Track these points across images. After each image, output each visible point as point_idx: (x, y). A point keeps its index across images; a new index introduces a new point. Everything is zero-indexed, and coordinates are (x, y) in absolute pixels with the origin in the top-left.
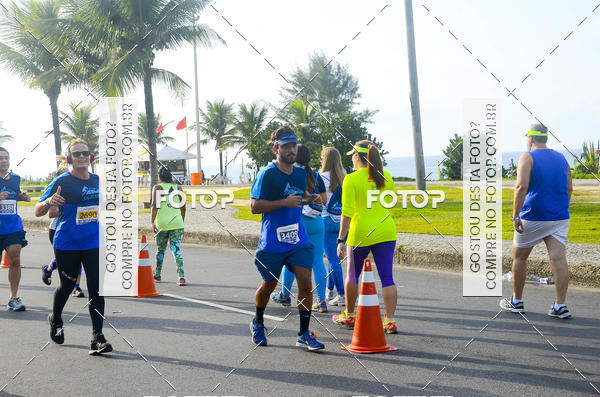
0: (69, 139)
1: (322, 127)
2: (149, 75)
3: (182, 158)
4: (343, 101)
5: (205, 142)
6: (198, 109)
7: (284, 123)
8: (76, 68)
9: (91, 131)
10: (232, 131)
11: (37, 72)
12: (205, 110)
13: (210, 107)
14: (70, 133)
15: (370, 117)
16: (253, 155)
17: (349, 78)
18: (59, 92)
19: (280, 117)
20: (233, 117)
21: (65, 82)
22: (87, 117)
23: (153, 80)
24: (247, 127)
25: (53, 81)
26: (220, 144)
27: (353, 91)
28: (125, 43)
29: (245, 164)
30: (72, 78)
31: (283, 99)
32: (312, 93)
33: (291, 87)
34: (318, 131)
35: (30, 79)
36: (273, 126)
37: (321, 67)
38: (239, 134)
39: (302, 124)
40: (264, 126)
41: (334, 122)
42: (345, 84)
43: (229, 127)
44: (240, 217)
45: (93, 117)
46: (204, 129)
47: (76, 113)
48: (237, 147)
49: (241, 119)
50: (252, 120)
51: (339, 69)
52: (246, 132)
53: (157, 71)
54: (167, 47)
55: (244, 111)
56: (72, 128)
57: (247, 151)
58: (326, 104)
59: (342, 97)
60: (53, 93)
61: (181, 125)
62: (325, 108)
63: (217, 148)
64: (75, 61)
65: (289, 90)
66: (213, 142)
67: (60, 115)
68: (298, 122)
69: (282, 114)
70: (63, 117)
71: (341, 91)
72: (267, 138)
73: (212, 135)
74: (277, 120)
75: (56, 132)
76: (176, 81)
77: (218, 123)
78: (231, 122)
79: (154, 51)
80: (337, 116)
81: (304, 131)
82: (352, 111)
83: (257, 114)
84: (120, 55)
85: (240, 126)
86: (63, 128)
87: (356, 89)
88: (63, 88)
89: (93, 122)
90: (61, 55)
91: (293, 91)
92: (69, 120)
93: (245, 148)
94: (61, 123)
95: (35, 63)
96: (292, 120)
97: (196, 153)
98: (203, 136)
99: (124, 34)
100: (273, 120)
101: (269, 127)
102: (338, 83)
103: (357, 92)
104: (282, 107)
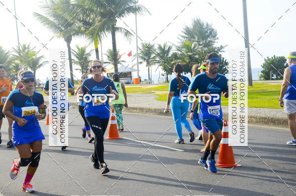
0: (75, 62)
1: (199, 55)
2: (114, 30)
3: (130, 71)
4: (209, 41)
5: (141, 63)
6: (137, 46)
7: (180, 53)
8: (79, 28)
9: (86, 58)
10: (154, 57)
11: (61, 31)
12: (141, 47)
13: (143, 46)
14: (76, 60)
15: (223, 49)
16: (165, 69)
17: (213, 30)
18: (71, 40)
20: (155, 50)
21: (74, 34)
22: (84, 52)
23: (116, 33)
24: (161, 55)
25: (69, 34)
26: (148, 64)
28: (103, 15)
29: (161, 74)
30: (78, 32)
31: (179, 41)
32: (194, 38)
33: (184, 35)
34: (197, 56)
35: (57, 33)
36: (175, 56)
37: (198, 24)
38: (158, 59)
39: (189, 53)
40: (170, 55)
41: (205, 52)
42: (211, 33)
43: (153, 55)
44: (158, 100)
45: (87, 51)
46: (140, 57)
47: (78, 49)
48: (157, 65)
49: (159, 52)
50: (164, 52)
51: (208, 25)
52: (162, 57)
53: (118, 29)
54: (123, 16)
55: (160, 47)
56: (77, 57)
57: (161, 67)
58: (201, 43)
59: (209, 39)
60: (68, 40)
61: (130, 55)
62: (201, 45)
63: (147, 66)
64: (78, 24)
65: (183, 36)
66: (145, 63)
67: (71, 50)
68: (187, 53)
69: (179, 49)
70: (73, 52)
71: (208, 36)
72: (172, 60)
73: (145, 59)
74: (177, 52)
75: (70, 59)
76: (127, 33)
77: (147, 54)
78: (153, 53)
79: (117, 19)
80: (206, 49)
81: (190, 57)
82: (214, 46)
83: (167, 49)
84: (100, 21)
85: (158, 55)
86: (73, 57)
87: (216, 35)
88: (73, 37)
89: (87, 54)
90: (72, 22)
91: (184, 37)
92: (75, 53)
93: (160, 65)
94: (72, 54)
95: (60, 26)
96: (184, 50)
97: (137, 69)
98: (140, 60)
99: (102, 11)
100: (174, 52)
101: (172, 55)
102: (207, 32)
103: (217, 37)
104: (179, 45)
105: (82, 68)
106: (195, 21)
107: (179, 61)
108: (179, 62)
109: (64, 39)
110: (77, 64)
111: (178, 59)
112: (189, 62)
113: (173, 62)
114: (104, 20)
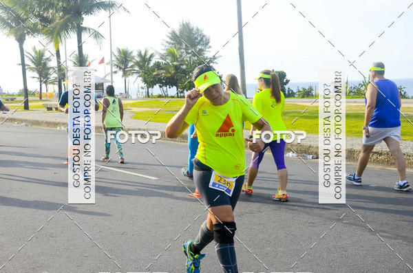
0: (31, 69)
1: (187, 65)
2: (80, 30)
3: (101, 82)
4: (200, 50)
5: (116, 72)
6: (111, 52)
7: (164, 62)
8: (36, 25)
9: (45, 64)
10: (132, 67)
11: (11, 27)
12: (116, 53)
13: (119, 52)
14: (33, 66)
15: (215, 61)
16: (145, 81)
17: (204, 36)
18: (25, 39)
19: (161, 58)
20: (133, 58)
21: (28, 33)
22: (43, 56)
23: (83, 34)
24: (141, 64)
25: (21, 33)
26: (125, 74)
27: (206, 44)
28: (65, 11)
29: (140, 86)
30: (34, 30)
31: (164, 48)
32: (181, 44)
33: (169, 40)
34: (184, 67)
35: (6, 31)
36: (158, 65)
37: (186, 28)
38: (137, 68)
39: (175, 63)
40: (152, 64)
41: (193, 62)
42: (202, 39)
43: (130, 64)
44: (135, 118)
45: (47, 55)
46: (115, 65)
47: (36, 52)
48: (135, 76)
49: (138, 59)
50: (144, 60)
51: (198, 30)
52: (141, 67)
53: (85, 29)
54: (91, 14)
55: (140, 55)
56: (33, 62)
57: (141, 78)
58: (190, 51)
59: (199, 47)
60: (21, 40)
61: (102, 61)
62: (188, 53)
63: (123, 76)
64: (34, 20)
65: (167, 42)
66: (121, 73)
67: (25, 53)
68: (172, 62)
69: (162, 57)
70: (28, 55)
71: (199, 43)
72: (154, 71)
73: (120, 68)
74: (160, 61)
75: (23, 64)
76: (97, 35)
77: (123, 61)
78: (131, 61)
79: (83, 16)
80: (196, 58)
81: (176, 68)
82: (206, 56)
83: (148, 56)
84: (61, 18)
85: (137, 64)
86: (27, 62)
87: (208, 43)
88: (27, 37)
89: (47, 59)
90: (25, 17)
91: (169, 43)
92: (31, 58)
93: (140, 76)
94: (26, 59)
95: (10, 21)
96: (169, 60)
97: (110, 79)
98: (115, 69)
99: (65, 5)
100: (157, 61)
101: (155, 64)
102: (197, 39)
103: (209, 45)
104: (163, 52)
105: (40, 76)
106: (183, 24)
107: (162, 71)
108: (163, 73)
109: (14, 38)
110: (33, 71)
111: (162, 69)
112: (175, 74)
113: (155, 73)
114: (67, 16)
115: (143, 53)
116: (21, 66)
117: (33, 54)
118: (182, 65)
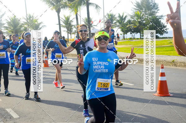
0: (63, 26)
1: (146, 21)
4: (153, 12)
6: (104, 16)
7: (133, 20)
8: (65, 3)
9: (70, 24)
11: (54, 5)
13: (108, 15)
14: (64, 25)
15: (163, 18)
16: (122, 31)
17: (155, 4)
18: (60, 11)
20: (116, 18)
21: (62, 8)
22: (69, 19)
23: (89, 6)
24: (120, 21)
25: (58, 8)
27: (157, 9)
30: (65, 6)
31: (132, 12)
32: (142, 9)
34: (144, 22)
35: (52, 7)
36: (129, 22)
38: (118, 24)
39: (139, 20)
40: (126, 21)
41: (150, 19)
42: (154, 6)
43: (114, 22)
45: (71, 19)
47: (65, 18)
48: (117, 28)
49: (118, 19)
50: (122, 19)
51: (152, 1)
52: (120, 23)
53: (91, 3)
55: (120, 16)
56: (64, 23)
57: (120, 29)
58: (147, 13)
59: (153, 10)
60: (58, 11)
62: (147, 14)
65: (134, 9)
67: (60, 19)
68: (137, 19)
69: (132, 17)
71: (152, 8)
72: (127, 25)
74: (131, 19)
75: (60, 24)
76: (97, 6)
78: (115, 20)
80: (151, 17)
81: (139, 22)
82: (156, 15)
83: (124, 17)
85: (118, 21)
86: (62, 23)
87: (158, 7)
88: (61, 10)
89: (71, 21)
91: (136, 9)
93: (119, 28)
94: (61, 21)
95: (53, 2)
96: (135, 18)
100: (129, 19)
101: (128, 21)
102: (151, 6)
104: (132, 14)
105: (68, 30)
107: (132, 25)
108: (132, 26)
109: (55, 11)
110: (64, 27)
111: (132, 23)
112: (139, 26)
113: (128, 26)
115: (121, 15)
116: (58, 25)
117: (64, 19)
118: (143, 21)
